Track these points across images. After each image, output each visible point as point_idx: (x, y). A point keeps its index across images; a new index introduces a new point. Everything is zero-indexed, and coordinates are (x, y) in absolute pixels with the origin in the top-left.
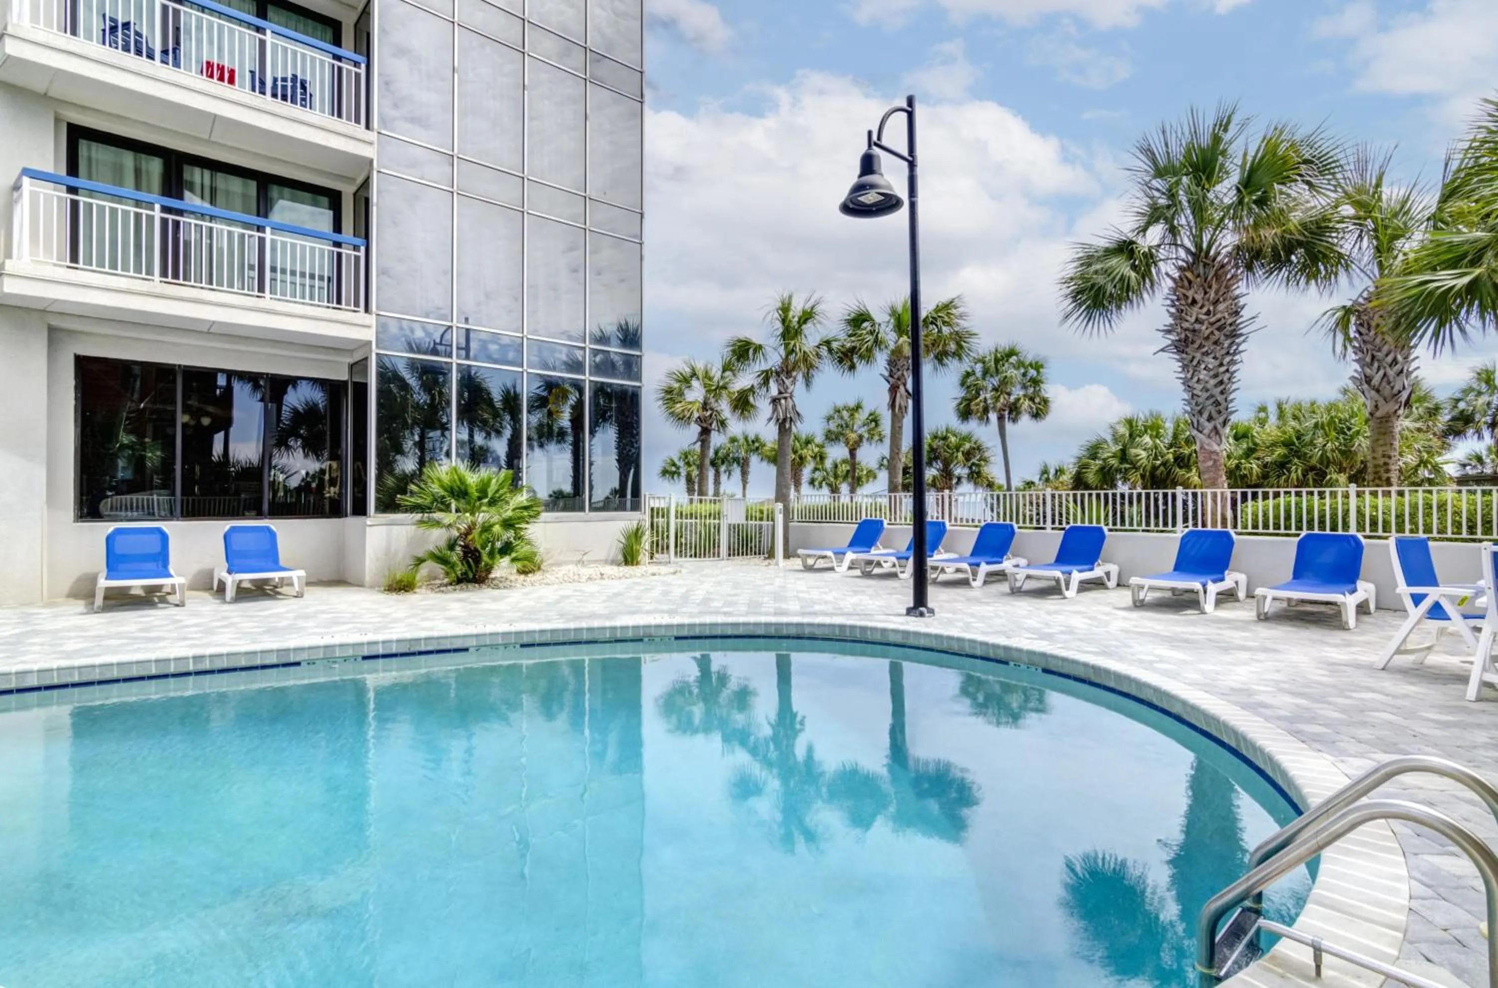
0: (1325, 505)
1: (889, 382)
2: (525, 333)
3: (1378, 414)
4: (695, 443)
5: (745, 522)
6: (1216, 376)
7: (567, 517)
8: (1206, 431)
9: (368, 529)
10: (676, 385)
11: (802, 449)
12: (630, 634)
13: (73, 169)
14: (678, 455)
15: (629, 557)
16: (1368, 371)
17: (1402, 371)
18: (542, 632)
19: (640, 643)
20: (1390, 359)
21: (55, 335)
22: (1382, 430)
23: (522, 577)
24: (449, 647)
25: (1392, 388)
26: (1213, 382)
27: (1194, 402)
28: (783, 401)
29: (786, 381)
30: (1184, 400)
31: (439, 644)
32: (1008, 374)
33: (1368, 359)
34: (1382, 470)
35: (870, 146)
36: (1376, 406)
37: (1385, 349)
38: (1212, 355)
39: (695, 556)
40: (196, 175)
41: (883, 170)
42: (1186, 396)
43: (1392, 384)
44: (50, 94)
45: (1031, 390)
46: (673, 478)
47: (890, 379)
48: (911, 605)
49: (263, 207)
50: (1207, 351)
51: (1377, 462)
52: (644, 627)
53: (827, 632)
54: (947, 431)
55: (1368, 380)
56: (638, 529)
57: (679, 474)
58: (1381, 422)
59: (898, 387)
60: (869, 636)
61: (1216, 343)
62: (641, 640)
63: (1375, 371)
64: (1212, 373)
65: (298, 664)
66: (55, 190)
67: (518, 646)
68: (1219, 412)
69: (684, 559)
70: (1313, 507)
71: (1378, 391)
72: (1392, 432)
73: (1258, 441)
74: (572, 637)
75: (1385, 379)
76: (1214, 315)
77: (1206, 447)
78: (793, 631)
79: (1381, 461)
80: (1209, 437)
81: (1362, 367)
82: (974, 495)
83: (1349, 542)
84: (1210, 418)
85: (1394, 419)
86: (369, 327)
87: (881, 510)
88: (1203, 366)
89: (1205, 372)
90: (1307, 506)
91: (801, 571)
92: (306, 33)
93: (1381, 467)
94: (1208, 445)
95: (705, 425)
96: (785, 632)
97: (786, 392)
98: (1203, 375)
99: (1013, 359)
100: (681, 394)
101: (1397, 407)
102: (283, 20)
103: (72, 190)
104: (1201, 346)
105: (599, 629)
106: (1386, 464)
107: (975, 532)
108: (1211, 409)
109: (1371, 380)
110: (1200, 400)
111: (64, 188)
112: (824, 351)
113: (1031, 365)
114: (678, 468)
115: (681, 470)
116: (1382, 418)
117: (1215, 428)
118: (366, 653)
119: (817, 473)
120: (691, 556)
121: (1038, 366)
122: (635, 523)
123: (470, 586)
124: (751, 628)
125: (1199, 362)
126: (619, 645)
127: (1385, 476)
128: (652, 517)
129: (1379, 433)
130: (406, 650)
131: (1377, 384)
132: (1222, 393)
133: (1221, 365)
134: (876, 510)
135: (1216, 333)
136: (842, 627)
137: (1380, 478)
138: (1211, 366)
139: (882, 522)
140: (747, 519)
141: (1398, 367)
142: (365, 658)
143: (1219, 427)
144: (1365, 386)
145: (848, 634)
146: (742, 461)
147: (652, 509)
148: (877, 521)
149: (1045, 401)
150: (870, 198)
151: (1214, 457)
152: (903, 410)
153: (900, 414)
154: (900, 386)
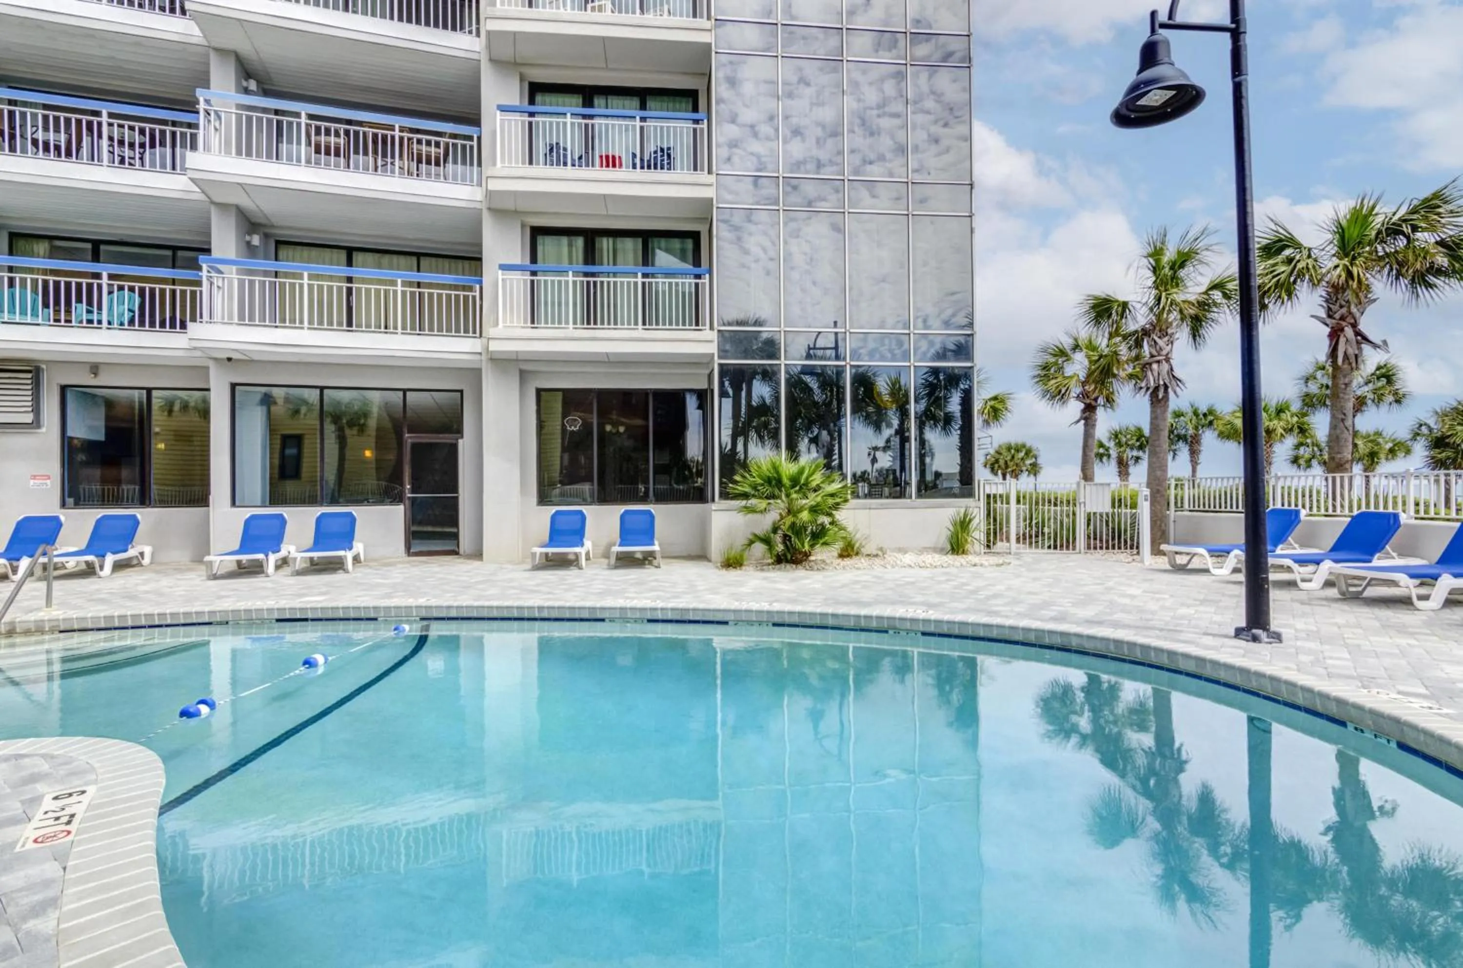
1: (1327, 325)
2: (848, 328)
4: (1078, 421)
5: (1111, 510)
7: (887, 504)
9: (713, 513)
10: (1053, 360)
12: (874, 624)
13: (534, 259)
14: (1107, 435)
15: (957, 546)
18: (791, 613)
19: (886, 635)
21: (524, 375)
23: (840, 560)
24: (711, 619)
28: (1155, 366)
29: (1159, 342)
31: (704, 615)
35: (1153, 31)
39: (1055, 548)
40: (605, 244)
41: (1174, 57)
44: (518, 209)
46: (1101, 460)
47: (1329, 321)
48: (1243, 624)
49: (647, 259)
52: (889, 618)
53: (1100, 648)
56: (965, 515)
57: (1109, 456)
59: (1342, 330)
60: (1153, 658)
62: (886, 632)
65: (603, 620)
66: (522, 275)
67: (770, 624)
69: (1040, 551)
74: (818, 621)
78: (1058, 641)
86: (711, 341)
87: (1311, 496)
91: (1165, 571)
92: (674, 110)
95: (1088, 401)
96: (1047, 641)
97: (1159, 355)
100: (1061, 369)
102: (658, 104)
103: (534, 273)
105: (844, 616)
107: (1452, 528)
111: (529, 273)
112: (1217, 295)
114: (1107, 449)
115: (1111, 452)
118: (649, 617)
120: (1049, 547)
122: (962, 511)
123: (788, 566)
124: (1007, 631)
126: (863, 634)
128: (989, 503)
130: (678, 618)
134: (1303, 496)
136: (1118, 643)
139: (1297, 513)
140: (1113, 506)
142: (650, 621)
145: (1126, 651)
146: (1190, 440)
147: (989, 496)
148: (1291, 511)
150: (1155, 98)
152: (1353, 360)
153: (1346, 366)
154: (1346, 328)
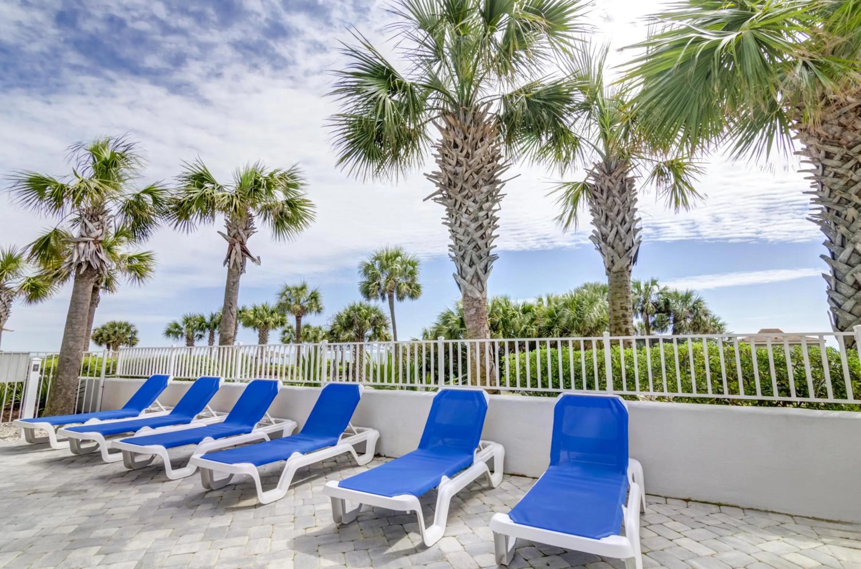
0: (579, 357)
1: (227, 240)
3: (615, 269)
6: (476, 219)
8: (469, 277)
11: (268, 317)
16: (604, 229)
17: (630, 230)
20: (620, 218)
22: (618, 283)
25: (624, 244)
26: (474, 226)
27: (457, 247)
28: (82, 245)
29: (90, 225)
30: (450, 246)
32: (394, 267)
33: (603, 219)
34: (621, 321)
36: (612, 262)
37: (616, 209)
38: (472, 199)
42: (452, 243)
43: (623, 241)
45: (409, 280)
47: (228, 237)
50: (467, 194)
51: (617, 314)
54: (361, 305)
55: (604, 237)
57: (182, 334)
58: (617, 276)
59: (234, 245)
61: (475, 186)
63: (610, 229)
64: (472, 217)
68: (480, 258)
70: (569, 359)
71: (613, 248)
72: (626, 286)
73: (535, 313)
75: (618, 237)
76: (473, 158)
77: (469, 294)
79: (620, 313)
80: (471, 283)
81: (599, 227)
82: (282, 348)
83: (610, 406)
84: (472, 264)
85: (627, 273)
88: (464, 210)
89: (467, 216)
90: (563, 358)
93: (621, 319)
94: (471, 291)
97: (88, 236)
98: (465, 219)
99: (399, 259)
101: (628, 263)
104: (462, 189)
106: (624, 316)
108: (471, 252)
109: (606, 238)
110: (463, 244)
113: (409, 263)
116: (618, 272)
117: (476, 273)
119: (286, 334)
121: (413, 264)
125: (460, 205)
127: (624, 327)
129: (617, 287)
131: (611, 241)
132: (482, 237)
133: (481, 209)
135: (475, 176)
137: (620, 329)
138: (471, 210)
141: (627, 226)
143: (480, 272)
144: (603, 244)
149: (418, 287)
151: (476, 304)
152: (239, 266)
153: (235, 270)
154: (236, 244)
